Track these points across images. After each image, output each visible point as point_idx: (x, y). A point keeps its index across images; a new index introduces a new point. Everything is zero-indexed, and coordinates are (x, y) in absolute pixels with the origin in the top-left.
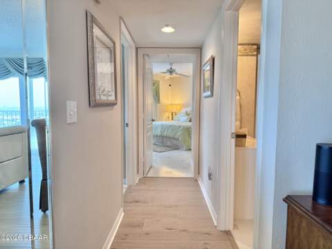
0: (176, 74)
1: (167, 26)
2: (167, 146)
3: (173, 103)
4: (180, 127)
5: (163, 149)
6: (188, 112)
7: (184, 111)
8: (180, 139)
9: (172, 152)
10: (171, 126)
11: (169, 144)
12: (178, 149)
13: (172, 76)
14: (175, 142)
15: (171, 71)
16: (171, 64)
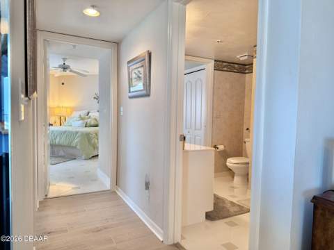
0: (71, 71)
1: (93, 7)
2: (61, 156)
3: (61, 105)
4: (77, 133)
5: (56, 160)
6: (83, 116)
7: (76, 114)
8: (78, 147)
9: (67, 162)
10: (65, 132)
11: (62, 153)
12: (75, 159)
13: (65, 73)
14: (71, 151)
15: (65, 68)
16: (64, 59)
